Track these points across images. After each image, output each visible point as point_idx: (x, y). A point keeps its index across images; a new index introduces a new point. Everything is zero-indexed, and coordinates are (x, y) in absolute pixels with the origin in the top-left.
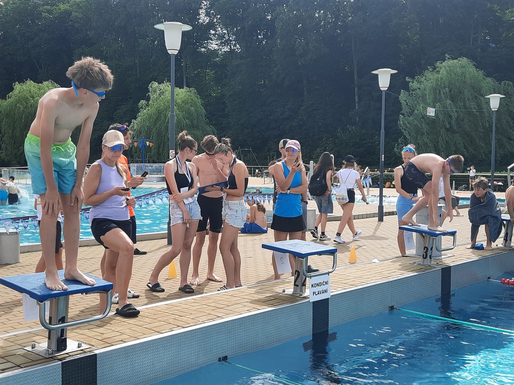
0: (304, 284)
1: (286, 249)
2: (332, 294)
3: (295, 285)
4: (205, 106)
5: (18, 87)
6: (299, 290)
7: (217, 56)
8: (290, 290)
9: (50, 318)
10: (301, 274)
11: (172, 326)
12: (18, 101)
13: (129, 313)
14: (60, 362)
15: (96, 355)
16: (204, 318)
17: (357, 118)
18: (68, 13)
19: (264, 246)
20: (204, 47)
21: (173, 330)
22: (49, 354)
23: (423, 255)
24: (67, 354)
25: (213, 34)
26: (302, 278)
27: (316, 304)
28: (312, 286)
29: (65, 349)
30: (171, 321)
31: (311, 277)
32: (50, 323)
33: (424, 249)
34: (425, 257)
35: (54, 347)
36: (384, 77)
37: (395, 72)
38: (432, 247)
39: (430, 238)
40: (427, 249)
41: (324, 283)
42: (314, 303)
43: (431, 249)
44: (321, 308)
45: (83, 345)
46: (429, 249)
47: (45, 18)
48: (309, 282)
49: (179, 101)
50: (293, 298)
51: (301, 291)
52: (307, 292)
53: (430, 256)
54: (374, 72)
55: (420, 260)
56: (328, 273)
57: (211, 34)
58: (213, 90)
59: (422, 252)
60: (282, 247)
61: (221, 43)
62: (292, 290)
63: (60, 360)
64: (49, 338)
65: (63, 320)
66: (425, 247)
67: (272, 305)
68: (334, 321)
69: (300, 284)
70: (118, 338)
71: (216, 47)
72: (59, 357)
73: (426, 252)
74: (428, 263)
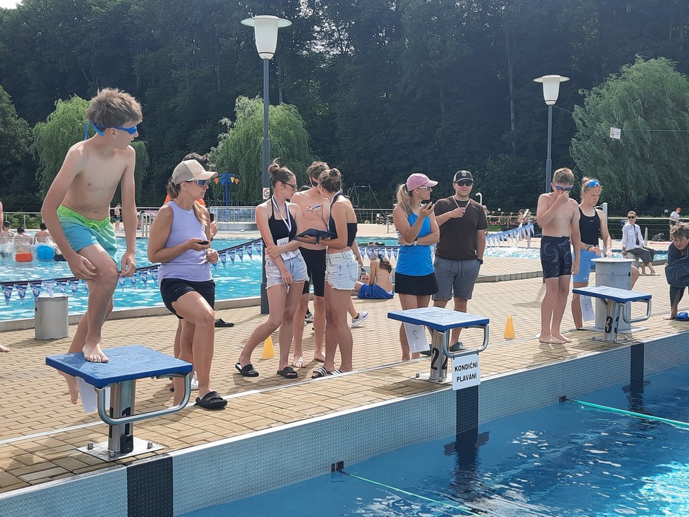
0: (444, 367)
1: (420, 319)
2: (482, 380)
3: (432, 367)
4: (308, 128)
5: (61, 105)
6: (437, 375)
7: (324, 61)
8: (426, 375)
9: (112, 409)
10: (441, 352)
11: (270, 421)
12: (63, 124)
13: (212, 403)
14: (126, 467)
15: (171, 458)
16: (312, 411)
17: (514, 144)
18: (125, 6)
19: (391, 316)
20: (306, 49)
21: (271, 427)
22: (110, 457)
23: (606, 328)
24: (133, 456)
25: (318, 32)
26: (442, 358)
27: (461, 393)
28: (456, 369)
29: (131, 450)
30: (269, 414)
31: (454, 357)
32: (112, 417)
33: (607, 320)
34: (608, 331)
35: (117, 448)
36: (551, 86)
37: (566, 79)
38: (618, 318)
39: (614, 305)
40: (611, 319)
41: (472, 365)
42: (458, 391)
43: (617, 320)
44: (468, 399)
45: (154, 445)
46: (614, 320)
47: (96, 14)
48: (451, 364)
49: (274, 123)
50: (430, 385)
51: (441, 375)
52: (449, 377)
53: (616, 329)
54: (537, 80)
55: (600, 335)
56: (477, 352)
57: (314, 32)
58: (319, 107)
59: (605, 323)
60: (414, 317)
61: (329, 44)
62: (429, 374)
63: (125, 464)
64: (110, 436)
65: (128, 412)
66: (608, 318)
67: (403, 394)
68: (485, 416)
69: (439, 366)
70: (199, 437)
71: (322, 49)
72: (124, 461)
73: (610, 324)
74: (613, 339)
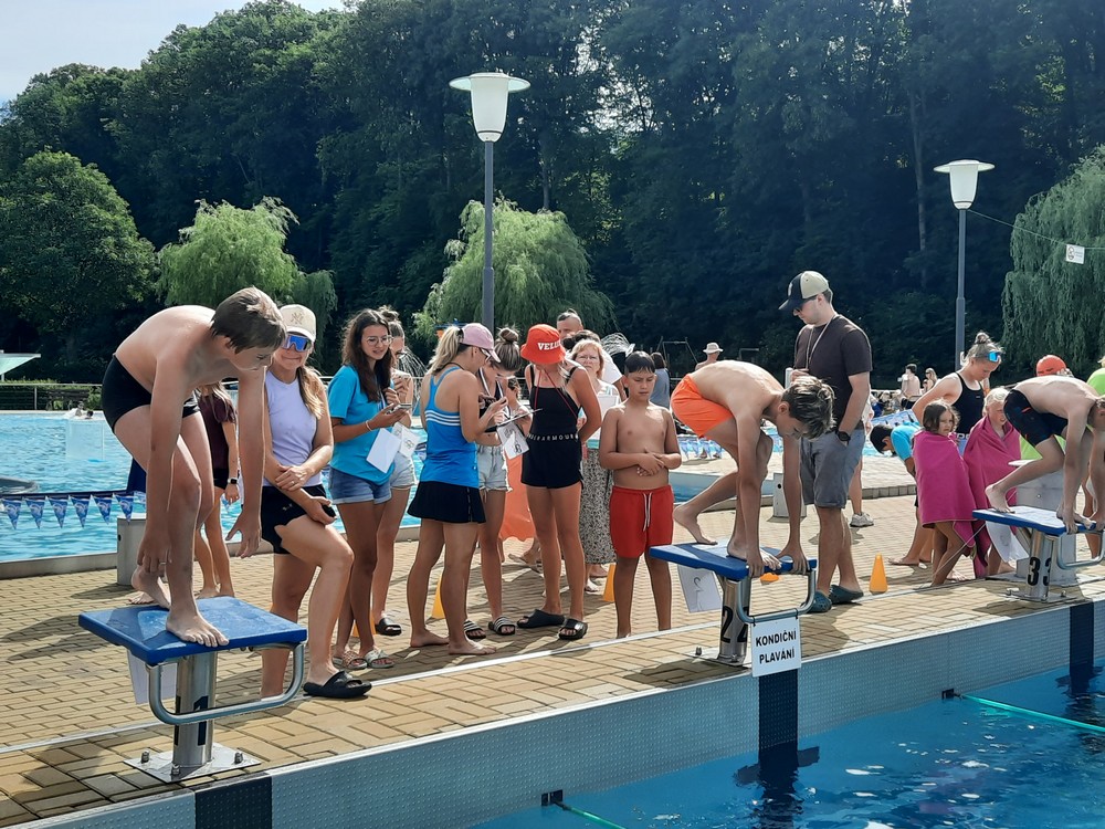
0: (742, 638)
3: (723, 639)
4: (589, 249)
7: (615, 142)
9: (178, 699)
10: (735, 615)
11: (440, 722)
12: (205, 247)
13: (342, 690)
14: (193, 793)
15: (270, 779)
17: (924, 272)
18: (307, 63)
20: (586, 125)
23: (1030, 576)
25: (606, 97)
26: (738, 624)
27: (767, 682)
28: (758, 642)
32: (178, 712)
33: (1031, 564)
37: (988, 167)
38: (1049, 560)
39: (1043, 540)
40: (1038, 562)
41: (786, 636)
42: (762, 678)
44: (779, 692)
45: (245, 756)
46: (1043, 563)
47: (262, 75)
48: (753, 633)
49: (532, 242)
50: (718, 667)
52: (750, 657)
53: (1045, 578)
57: (601, 96)
58: (607, 216)
59: (1028, 571)
61: (624, 116)
62: (717, 650)
63: (193, 788)
64: (176, 742)
65: (203, 704)
67: (666, 682)
68: (811, 719)
70: (321, 746)
71: (612, 124)
73: (1036, 571)
74: (1041, 594)
